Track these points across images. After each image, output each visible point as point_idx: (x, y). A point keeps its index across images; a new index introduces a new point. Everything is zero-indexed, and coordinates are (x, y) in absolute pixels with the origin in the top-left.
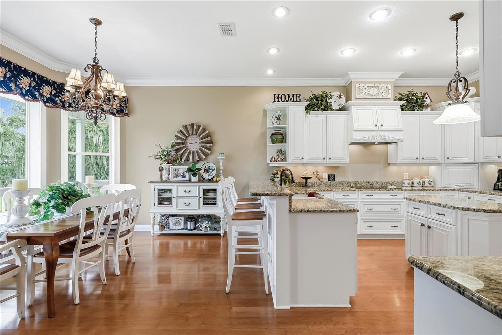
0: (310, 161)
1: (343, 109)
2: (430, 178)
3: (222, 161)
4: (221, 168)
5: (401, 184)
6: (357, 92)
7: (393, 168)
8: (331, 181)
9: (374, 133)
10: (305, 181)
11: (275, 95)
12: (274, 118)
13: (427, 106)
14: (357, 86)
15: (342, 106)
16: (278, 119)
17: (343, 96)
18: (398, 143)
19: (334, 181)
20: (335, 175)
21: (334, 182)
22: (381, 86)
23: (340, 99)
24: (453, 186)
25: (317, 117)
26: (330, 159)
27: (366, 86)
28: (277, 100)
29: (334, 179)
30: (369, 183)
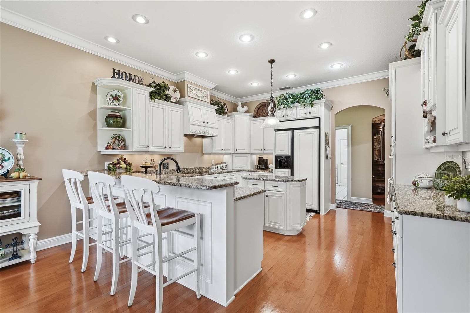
0: (152, 149)
1: (178, 103)
2: (225, 163)
3: (23, 146)
4: (22, 156)
5: (210, 168)
6: (189, 91)
7: (206, 156)
8: (165, 169)
9: (203, 128)
10: (145, 170)
11: (114, 70)
12: (109, 97)
13: (226, 113)
14: (189, 85)
15: (178, 100)
16: (116, 98)
17: (178, 92)
18: (213, 137)
19: (168, 168)
20: (168, 163)
21: (168, 170)
22: (204, 91)
23: (175, 93)
24: (238, 168)
25: (159, 105)
26: (170, 148)
27: (195, 87)
28: (116, 76)
29: (168, 166)
30: (192, 169)
